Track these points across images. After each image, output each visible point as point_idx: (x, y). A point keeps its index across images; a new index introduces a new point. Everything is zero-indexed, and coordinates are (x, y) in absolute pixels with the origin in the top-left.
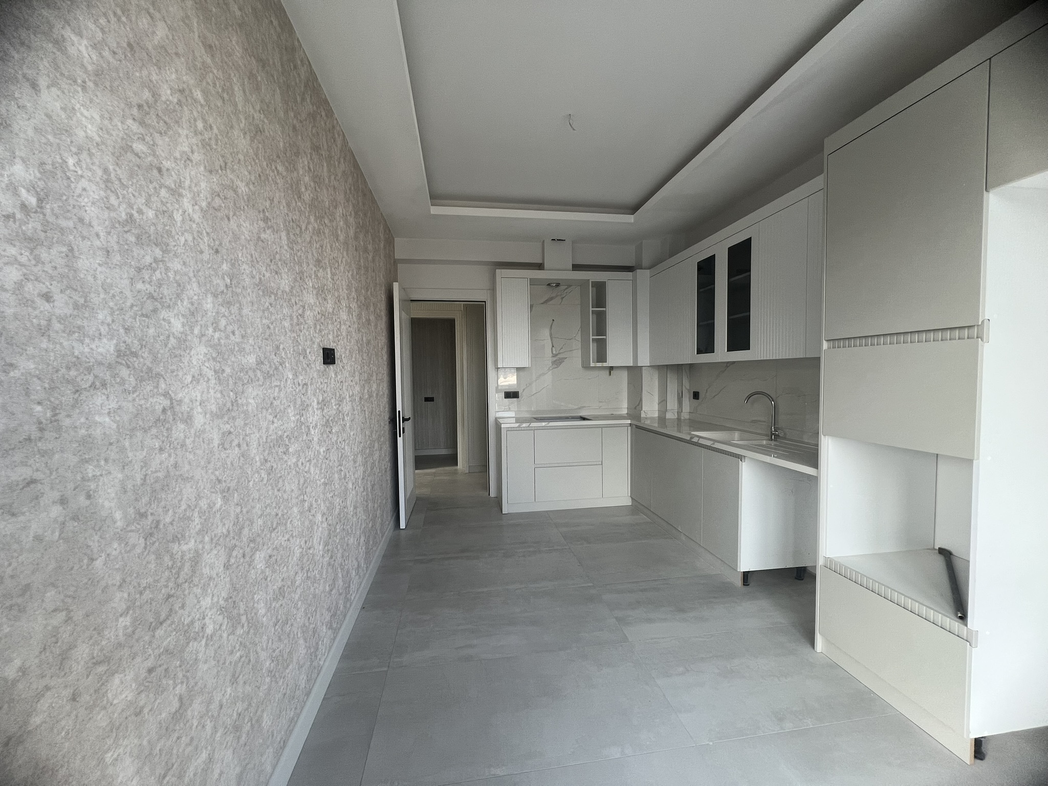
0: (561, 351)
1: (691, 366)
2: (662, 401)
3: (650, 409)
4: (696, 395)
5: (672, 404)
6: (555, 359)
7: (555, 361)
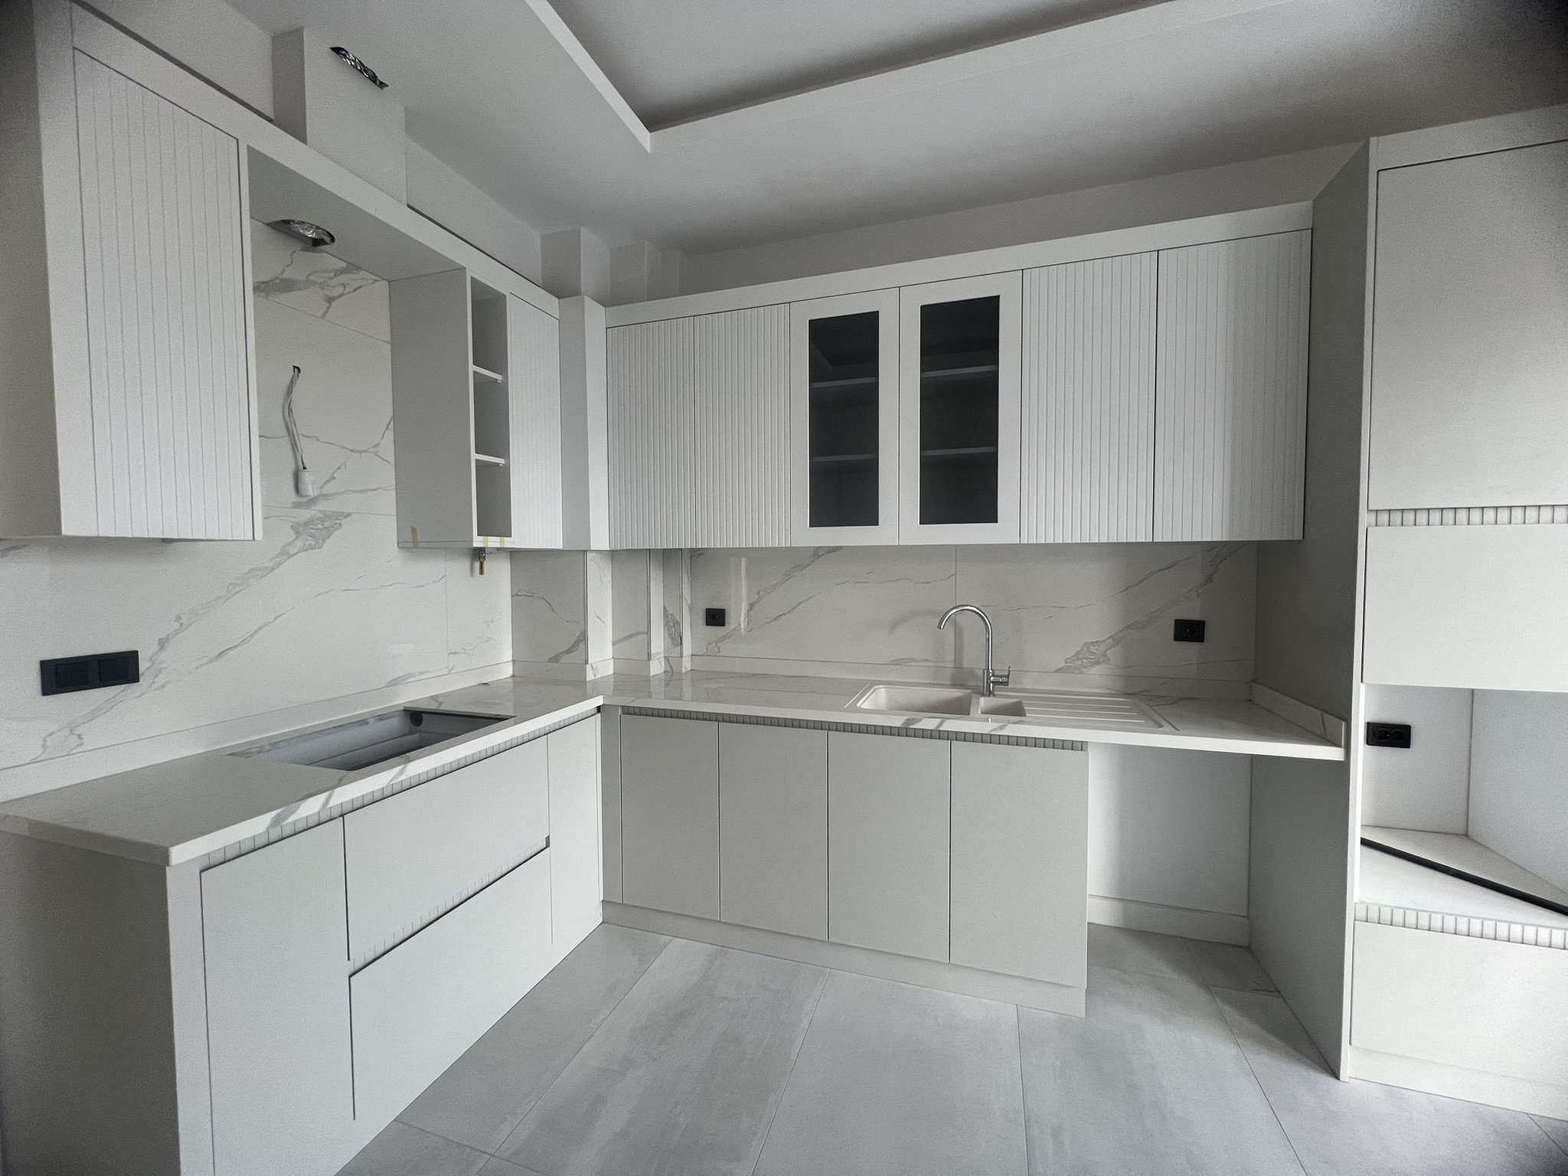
0: (327, 490)
3: (601, 657)
4: (715, 617)
5: (657, 639)
6: (305, 515)
7: (307, 523)
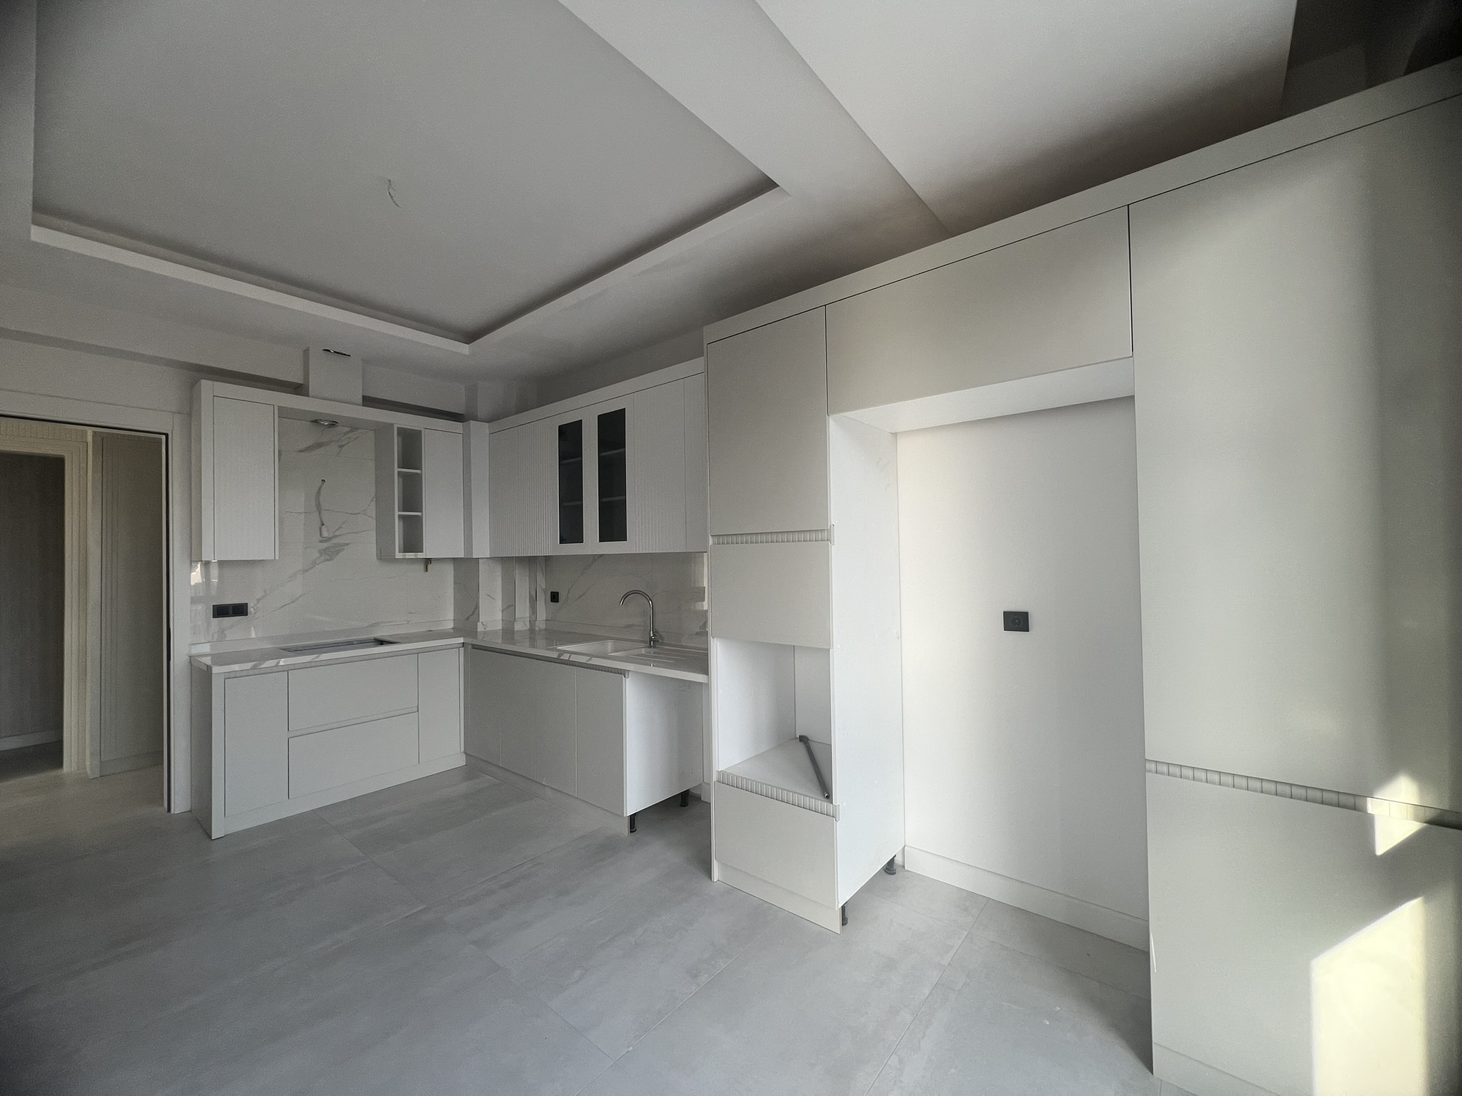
0: (337, 533)
1: (547, 558)
2: (508, 607)
3: (491, 618)
4: (555, 597)
5: (523, 610)
7: (325, 549)
